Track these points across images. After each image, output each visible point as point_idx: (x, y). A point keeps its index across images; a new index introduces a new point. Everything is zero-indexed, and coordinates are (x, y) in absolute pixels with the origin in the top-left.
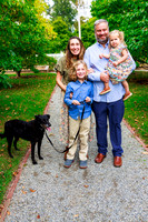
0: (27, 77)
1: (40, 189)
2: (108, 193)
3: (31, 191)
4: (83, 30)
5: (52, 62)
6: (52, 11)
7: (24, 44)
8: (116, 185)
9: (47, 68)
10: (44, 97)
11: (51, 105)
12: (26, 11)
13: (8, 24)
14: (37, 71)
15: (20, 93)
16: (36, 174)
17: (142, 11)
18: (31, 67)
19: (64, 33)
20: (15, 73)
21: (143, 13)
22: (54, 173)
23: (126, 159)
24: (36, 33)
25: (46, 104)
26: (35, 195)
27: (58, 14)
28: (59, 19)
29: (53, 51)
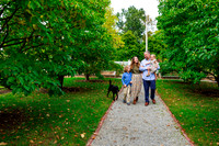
5: (119, 69)
18: (97, 72)
24: (103, 41)
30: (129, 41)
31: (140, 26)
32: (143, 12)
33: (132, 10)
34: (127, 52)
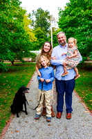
0: (17, 65)
1: (22, 131)
2: (61, 134)
3: (16, 131)
4: (54, 36)
5: (34, 56)
6: (35, 24)
7: (16, 45)
8: (66, 129)
9: (30, 59)
10: (27, 78)
11: (31, 83)
12: (17, 26)
13: (6, 33)
14: (24, 62)
15: (13, 75)
16: (19, 122)
17: (87, 26)
19: (42, 37)
20: (10, 63)
21: (88, 28)
22: (30, 122)
23: (73, 116)
24: (23, 38)
25: (28, 82)
26: (18, 134)
27: (38, 26)
28: (39, 29)
29: (35, 49)
30: (39, 36)
32: (48, 13)
33: (40, 11)
34: (38, 44)
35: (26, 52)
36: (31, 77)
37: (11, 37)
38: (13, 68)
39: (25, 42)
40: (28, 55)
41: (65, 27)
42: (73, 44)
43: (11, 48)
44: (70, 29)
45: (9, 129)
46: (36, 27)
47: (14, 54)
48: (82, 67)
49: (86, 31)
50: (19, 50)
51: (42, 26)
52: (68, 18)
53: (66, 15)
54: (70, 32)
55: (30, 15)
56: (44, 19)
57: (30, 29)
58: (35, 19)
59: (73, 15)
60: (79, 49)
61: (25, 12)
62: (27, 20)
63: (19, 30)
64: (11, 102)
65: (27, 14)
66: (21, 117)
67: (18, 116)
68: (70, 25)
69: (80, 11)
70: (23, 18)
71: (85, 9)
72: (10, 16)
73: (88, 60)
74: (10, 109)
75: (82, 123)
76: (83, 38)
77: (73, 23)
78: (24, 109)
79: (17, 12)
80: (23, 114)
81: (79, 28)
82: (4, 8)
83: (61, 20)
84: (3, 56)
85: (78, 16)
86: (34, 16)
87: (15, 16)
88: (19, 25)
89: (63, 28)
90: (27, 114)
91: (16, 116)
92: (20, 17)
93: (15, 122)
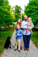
0: (7, 28)
1: (9, 55)
3: (6, 55)
6: (15, 12)
7: (7, 20)
11: (13, 35)
13: (3, 15)
14: (10, 27)
16: (8, 52)
17: (36, 13)
18: (8, 26)
20: (4, 27)
22: (12, 51)
23: (30, 49)
24: (10, 17)
27: (16, 12)
28: (16, 14)
29: (14, 22)
30: (16, 17)
31: (19, 11)
32: (20, 7)
34: (16, 20)
35: (11, 23)
36: (13, 33)
37: (5, 17)
38: (5, 29)
39: (10, 19)
40: (11, 24)
41: (27, 13)
42: (30, 20)
43: (4, 21)
44: (29, 14)
45: (3, 54)
46: (15, 13)
47: (6, 24)
48: (34, 30)
49: (36, 15)
50: (8, 22)
51: (17, 12)
52: (28, 10)
53: (28, 8)
54: (29, 15)
55: (12, 8)
56: (18, 10)
57: (13, 14)
58: (15, 10)
59: (30, 8)
60: (33, 22)
61: (10, 7)
62: (11, 10)
63: (8, 14)
64: (4, 43)
65: (11, 8)
66: (8, 49)
67: (7, 49)
68: (29, 12)
69: (33, 7)
70: (10, 9)
71: (35, 6)
72: (5, 8)
73: (36, 27)
74: (4, 46)
75: (33, 52)
76: (34, 18)
77: (30, 12)
78: (10, 46)
79: (7, 7)
80: (9, 48)
81: (33, 14)
82: (2, 5)
83: (25, 10)
84: (2, 25)
85: (33, 9)
86: (14, 8)
87: (7, 8)
88: (8, 12)
89: (26, 14)
90: (11, 48)
91: (6, 49)
92: (9, 9)
93: (6, 51)
